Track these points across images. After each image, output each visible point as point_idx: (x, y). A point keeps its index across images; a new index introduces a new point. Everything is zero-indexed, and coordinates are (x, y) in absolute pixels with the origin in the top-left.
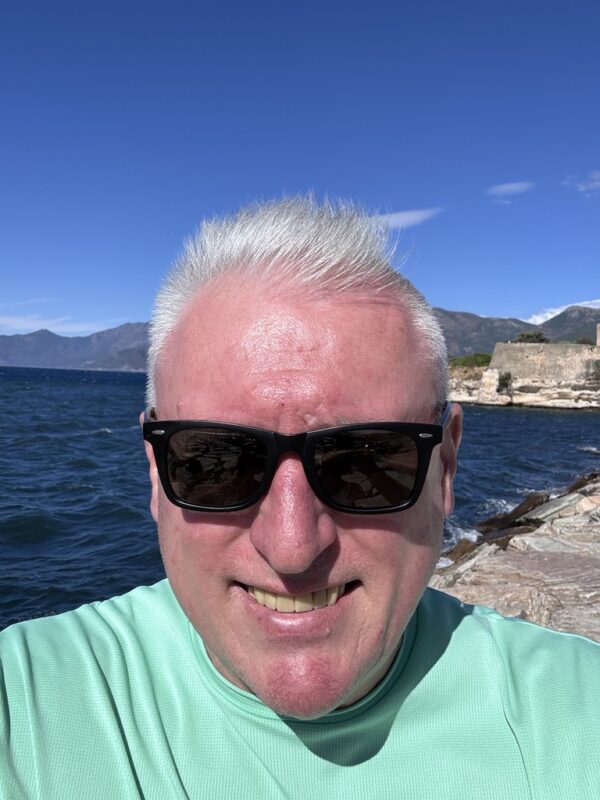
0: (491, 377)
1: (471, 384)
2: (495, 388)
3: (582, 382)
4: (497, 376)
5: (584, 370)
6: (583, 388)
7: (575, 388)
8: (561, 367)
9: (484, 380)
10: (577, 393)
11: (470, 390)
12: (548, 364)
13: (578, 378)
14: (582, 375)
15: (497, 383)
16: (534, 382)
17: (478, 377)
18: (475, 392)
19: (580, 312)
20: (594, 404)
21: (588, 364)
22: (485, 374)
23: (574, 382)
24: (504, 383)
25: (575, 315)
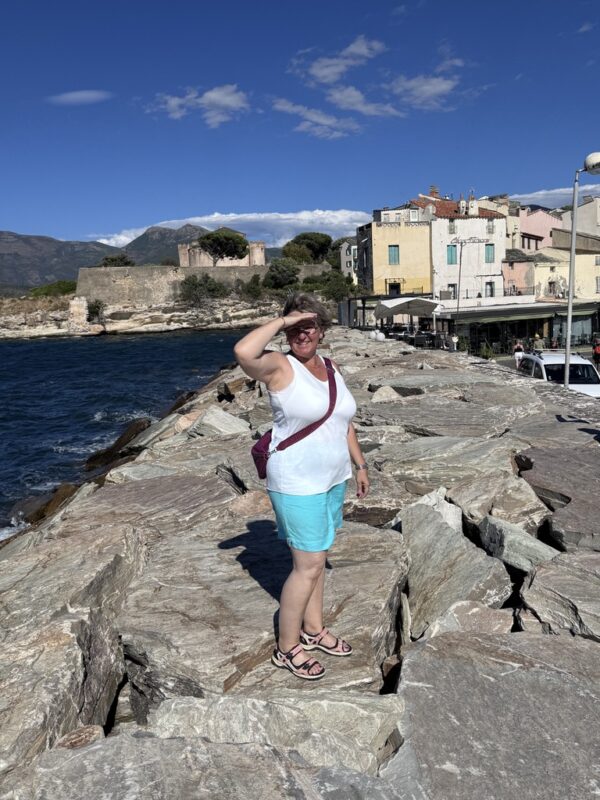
0: (78, 306)
1: (58, 315)
2: (85, 317)
3: (172, 304)
4: (85, 304)
5: (172, 292)
6: (172, 310)
7: (166, 311)
8: (149, 291)
9: (72, 310)
10: (168, 315)
11: (58, 322)
12: (136, 288)
13: (167, 300)
14: (170, 297)
15: (87, 312)
16: (125, 307)
17: (65, 307)
18: (64, 323)
19: (160, 233)
20: (185, 325)
21: (174, 285)
22: (72, 303)
23: (164, 305)
24: (94, 311)
25: (156, 236)
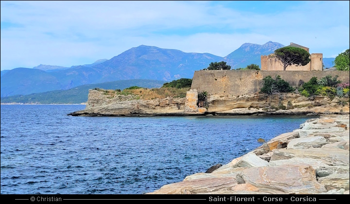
0: (192, 95)
1: (179, 100)
2: (196, 102)
3: (252, 95)
4: (197, 94)
5: (253, 88)
6: (253, 99)
7: (248, 100)
8: (239, 86)
9: (187, 97)
10: (249, 104)
11: (178, 105)
12: (230, 84)
13: (249, 93)
14: (252, 90)
15: (197, 99)
16: (221, 97)
17: (183, 95)
18: (182, 106)
19: (251, 47)
20: (261, 110)
21: (255, 83)
22: (188, 93)
23: (247, 96)
24: (202, 98)
25: (248, 49)
